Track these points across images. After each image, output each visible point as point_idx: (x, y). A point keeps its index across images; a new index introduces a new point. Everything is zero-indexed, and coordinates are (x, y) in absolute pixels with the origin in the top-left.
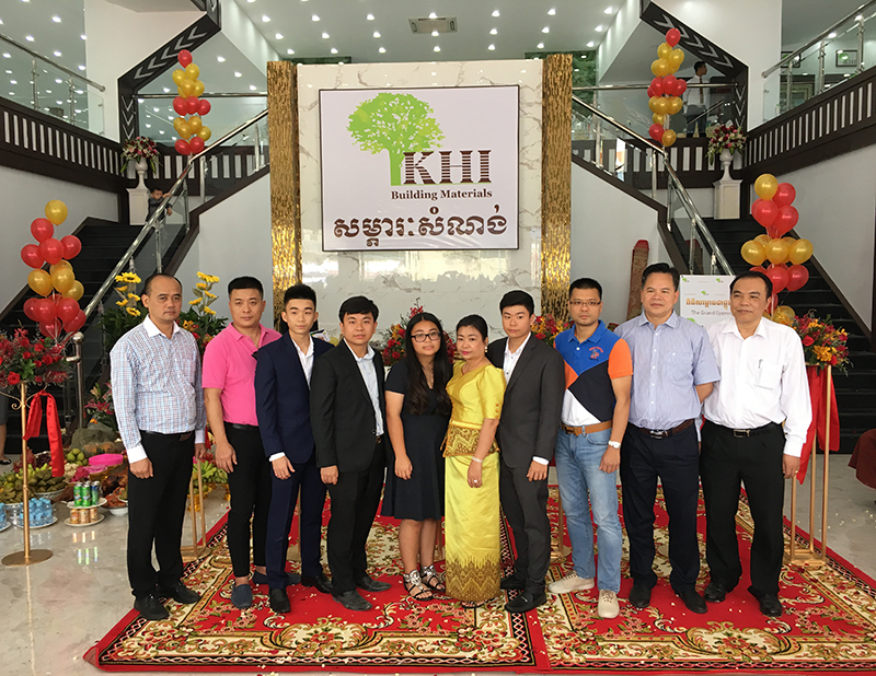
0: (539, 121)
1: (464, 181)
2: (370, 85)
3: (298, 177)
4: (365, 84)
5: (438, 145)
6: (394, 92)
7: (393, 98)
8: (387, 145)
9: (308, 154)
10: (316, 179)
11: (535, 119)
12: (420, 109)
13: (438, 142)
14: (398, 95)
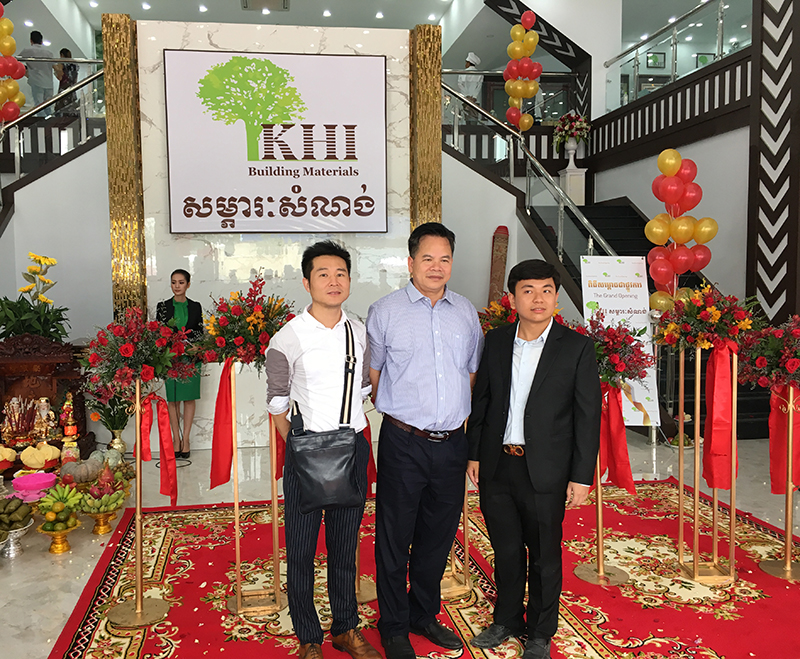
0: (406, 95)
1: (328, 158)
2: (222, 47)
3: (140, 149)
4: (216, 46)
5: (300, 117)
6: (250, 57)
7: (249, 62)
8: (243, 115)
9: (151, 123)
10: (161, 151)
11: (402, 93)
12: (279, 77)
13: (300, 114)
14: (254, 60)
